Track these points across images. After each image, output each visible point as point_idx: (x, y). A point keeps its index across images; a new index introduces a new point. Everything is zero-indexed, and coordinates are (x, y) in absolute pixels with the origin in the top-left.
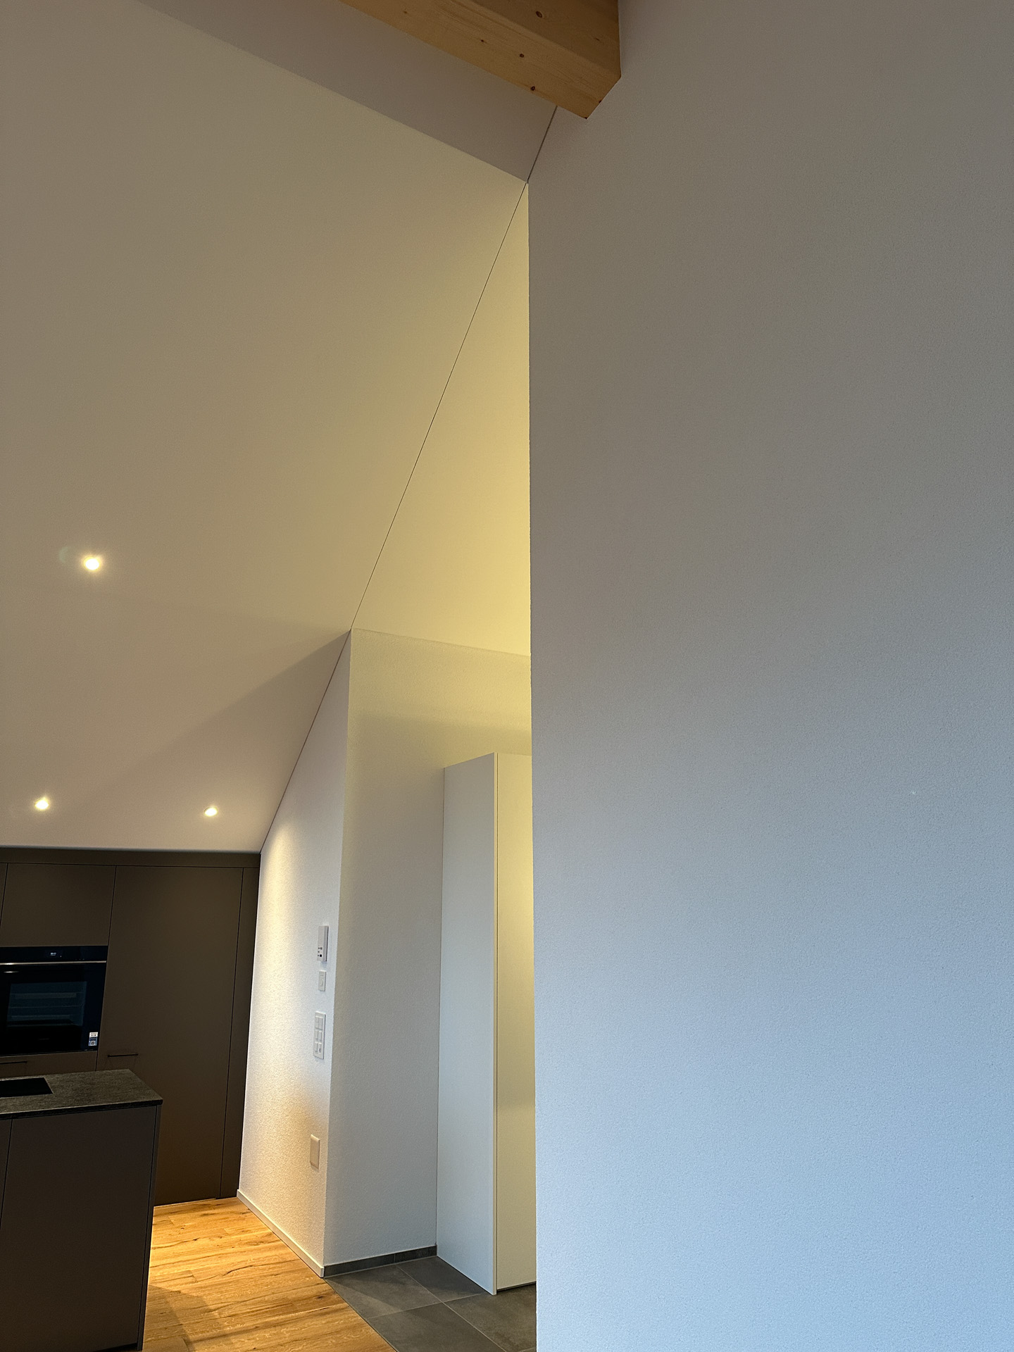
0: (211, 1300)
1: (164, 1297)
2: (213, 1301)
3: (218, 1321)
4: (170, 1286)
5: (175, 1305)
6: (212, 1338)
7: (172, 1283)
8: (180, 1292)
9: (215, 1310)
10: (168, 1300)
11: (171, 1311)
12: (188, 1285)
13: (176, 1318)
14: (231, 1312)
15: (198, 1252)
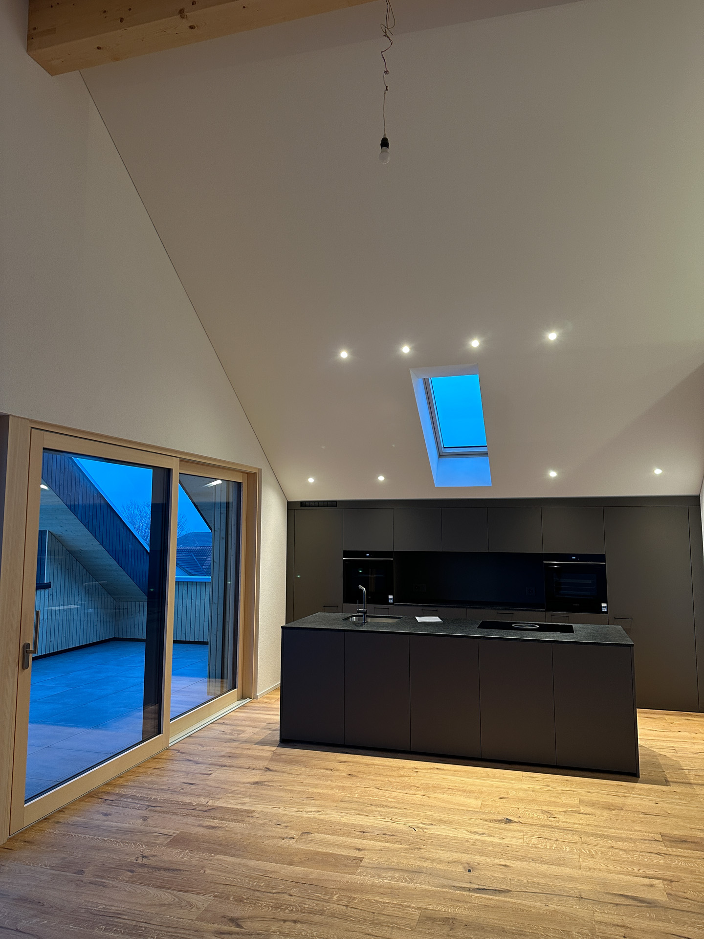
0: (684, 764)
1: (656, 756)
2: (685, 765)
3: (688, 776)
4: (660, 751)
5: (662, 761)
6: (682, 783)
7: (661, 750)
8: (665, 756)
9: (686, 770)
10: (658, 758)
11: (659, 764)
12: (671, 753)
13: (661, 768)
14: (696, 773)
15: (679, 738)
